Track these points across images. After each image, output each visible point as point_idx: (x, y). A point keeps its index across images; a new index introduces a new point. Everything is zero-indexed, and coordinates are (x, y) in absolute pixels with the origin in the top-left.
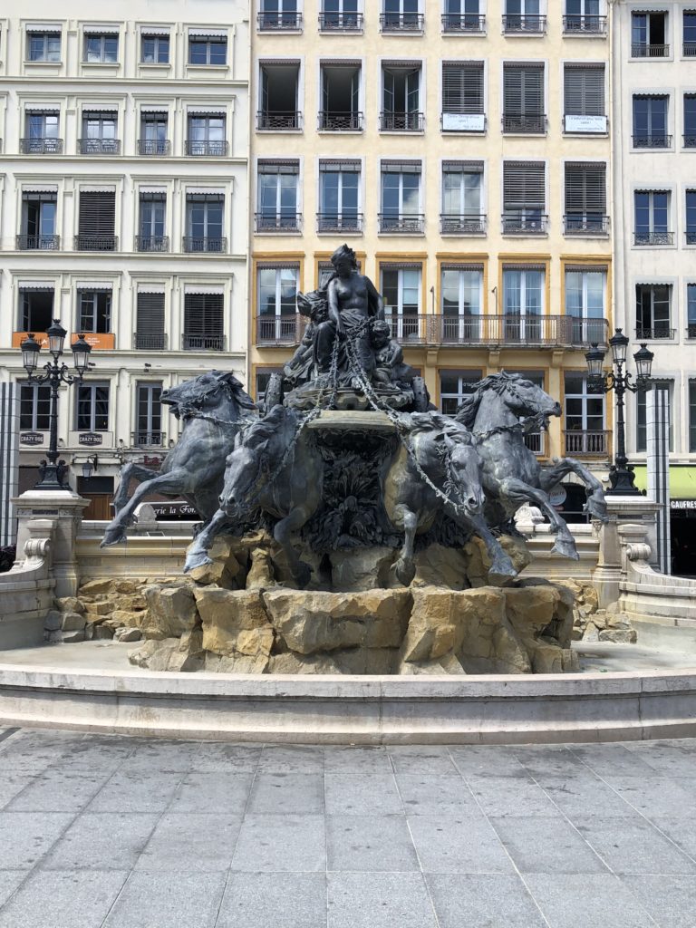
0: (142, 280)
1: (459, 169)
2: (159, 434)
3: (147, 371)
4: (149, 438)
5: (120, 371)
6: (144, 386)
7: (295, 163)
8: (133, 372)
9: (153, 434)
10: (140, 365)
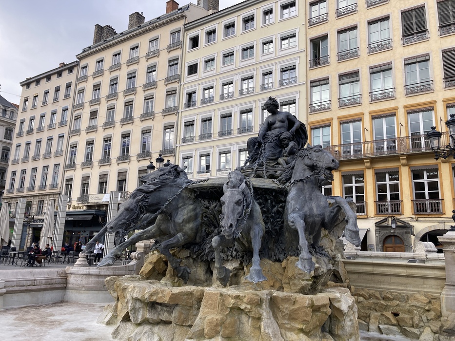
1: (415, 60)
7: (327, 79)
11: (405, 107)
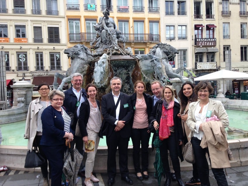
0: (35, 23)
2: (43, 67)
3: (38, 49)
4: (40, 68)
5: (30, 49)
6: (37, 53)
8: (34, 49)
9: (41, 67)
10: (36, 47)
11: (117, 18)
